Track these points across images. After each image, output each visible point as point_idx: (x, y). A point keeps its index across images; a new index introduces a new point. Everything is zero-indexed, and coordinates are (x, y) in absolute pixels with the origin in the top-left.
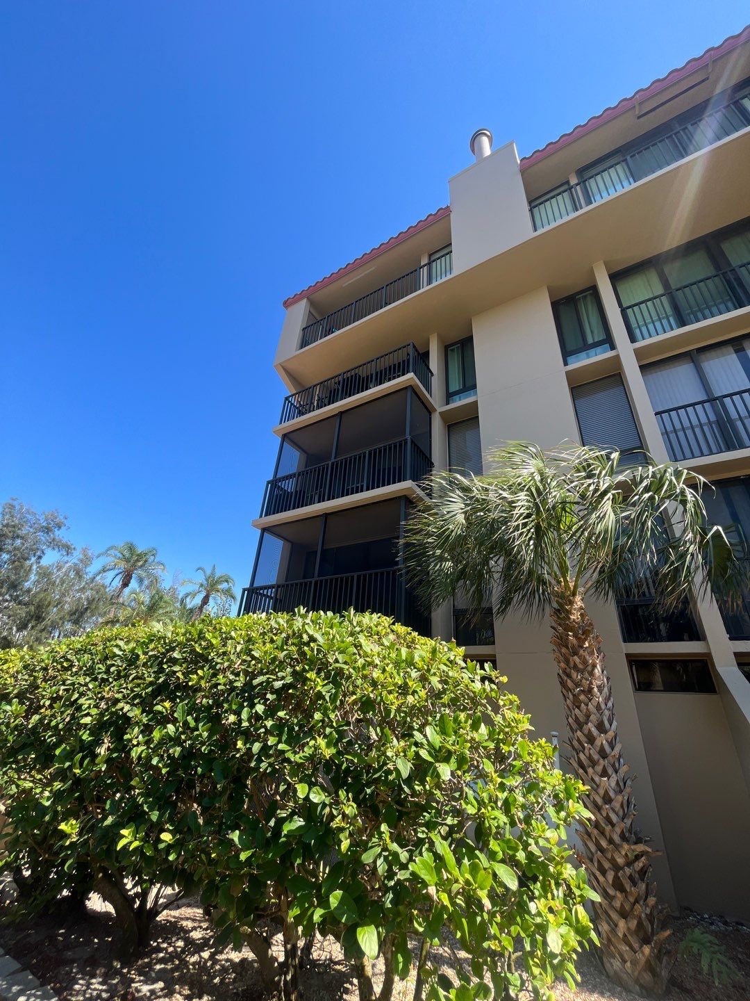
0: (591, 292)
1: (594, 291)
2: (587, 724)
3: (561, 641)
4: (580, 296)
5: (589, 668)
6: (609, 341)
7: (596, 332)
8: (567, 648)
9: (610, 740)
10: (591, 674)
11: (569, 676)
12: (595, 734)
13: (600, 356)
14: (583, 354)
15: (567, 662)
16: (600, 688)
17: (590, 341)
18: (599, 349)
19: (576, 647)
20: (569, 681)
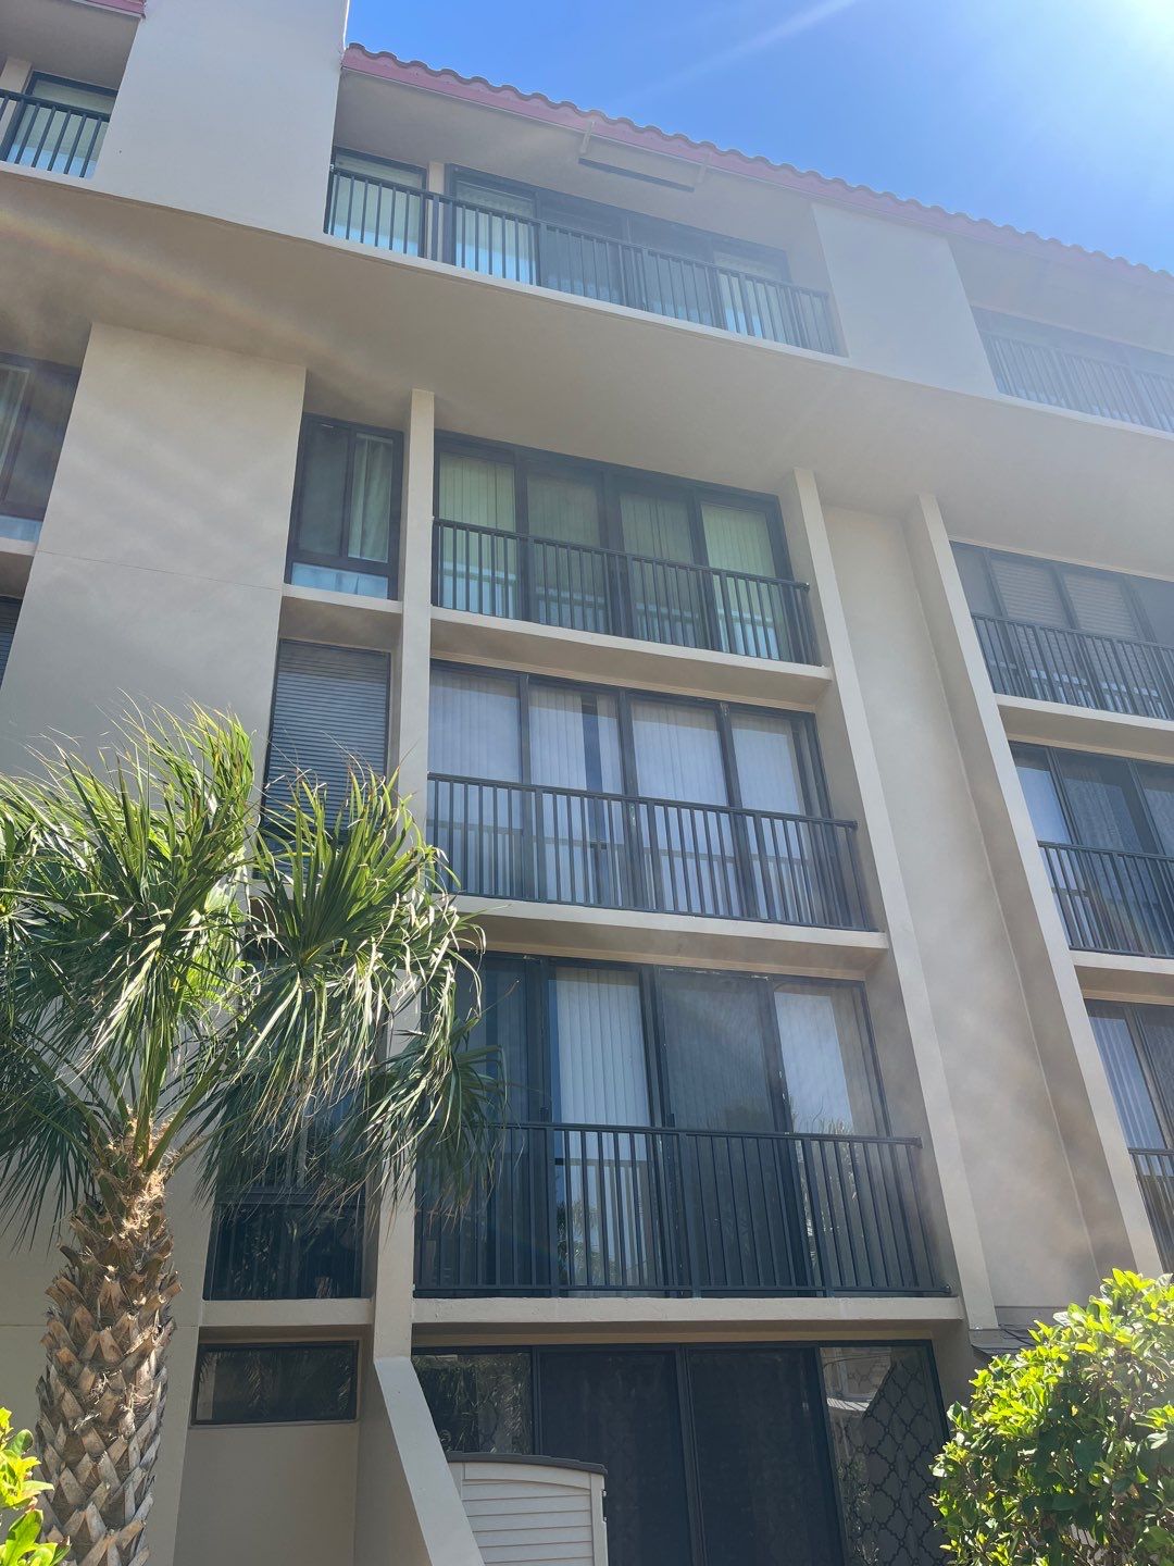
0: (390, 442)
1: (395, 442)
2: (82, 1507)
3: (82, 1288)
4: (367, 437)
5: (130, 1363)
6: (390, 573)
7: (370, 540)
8: (91, 1308)
9: (124, 1545)
10: (132, 1376)
11: (72, 1383)
12: (94, 1533)
13: (361, 596)
14: (329, 575)
15: (78, 1345)
16: (141, 1413)
17: (354, 554)
18: (366, 581)
19: (115, 1304)
20: (68, 1396)
